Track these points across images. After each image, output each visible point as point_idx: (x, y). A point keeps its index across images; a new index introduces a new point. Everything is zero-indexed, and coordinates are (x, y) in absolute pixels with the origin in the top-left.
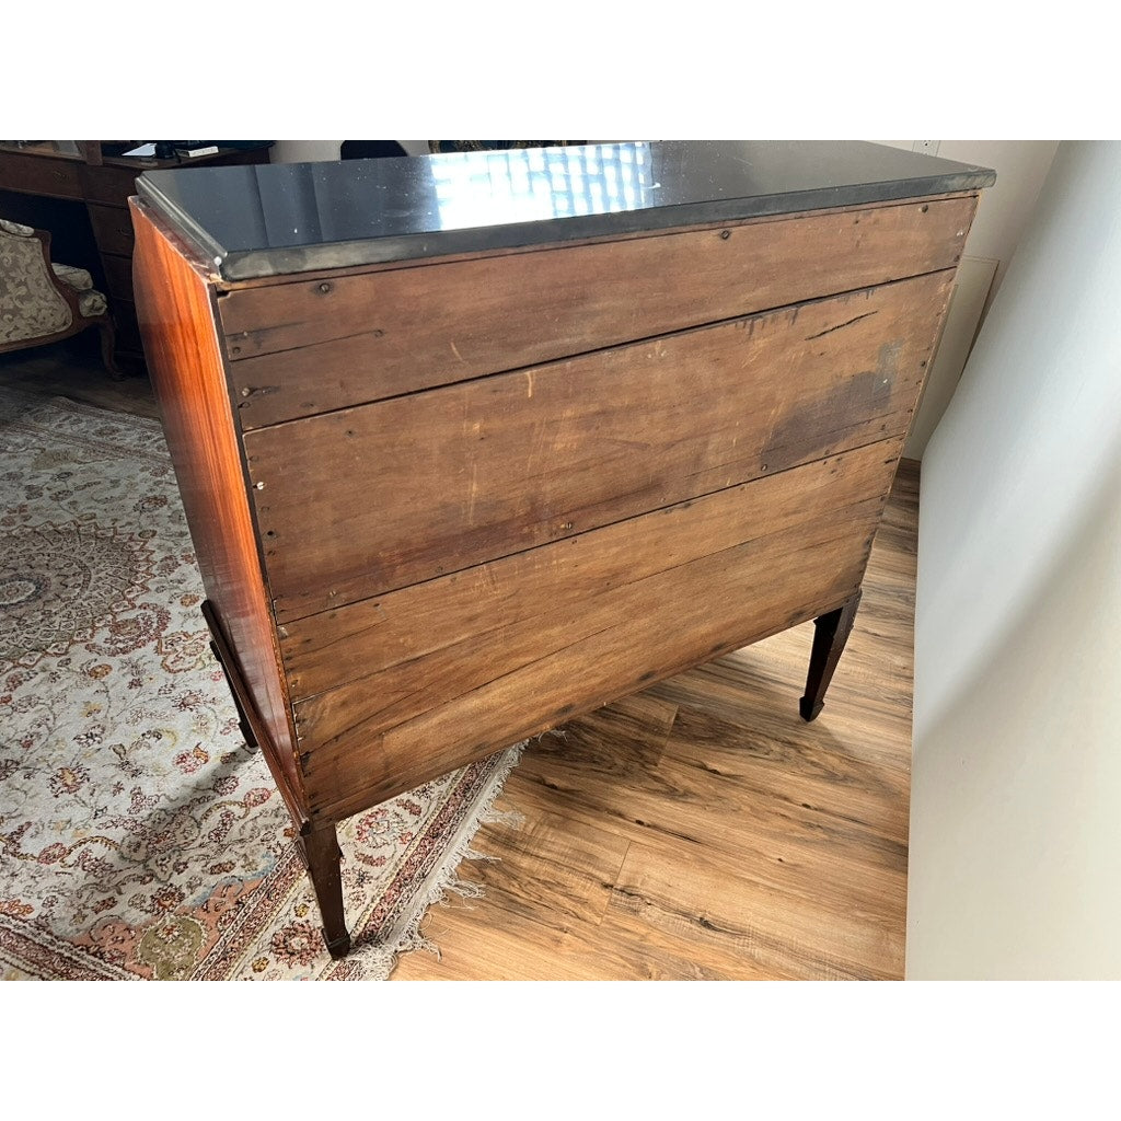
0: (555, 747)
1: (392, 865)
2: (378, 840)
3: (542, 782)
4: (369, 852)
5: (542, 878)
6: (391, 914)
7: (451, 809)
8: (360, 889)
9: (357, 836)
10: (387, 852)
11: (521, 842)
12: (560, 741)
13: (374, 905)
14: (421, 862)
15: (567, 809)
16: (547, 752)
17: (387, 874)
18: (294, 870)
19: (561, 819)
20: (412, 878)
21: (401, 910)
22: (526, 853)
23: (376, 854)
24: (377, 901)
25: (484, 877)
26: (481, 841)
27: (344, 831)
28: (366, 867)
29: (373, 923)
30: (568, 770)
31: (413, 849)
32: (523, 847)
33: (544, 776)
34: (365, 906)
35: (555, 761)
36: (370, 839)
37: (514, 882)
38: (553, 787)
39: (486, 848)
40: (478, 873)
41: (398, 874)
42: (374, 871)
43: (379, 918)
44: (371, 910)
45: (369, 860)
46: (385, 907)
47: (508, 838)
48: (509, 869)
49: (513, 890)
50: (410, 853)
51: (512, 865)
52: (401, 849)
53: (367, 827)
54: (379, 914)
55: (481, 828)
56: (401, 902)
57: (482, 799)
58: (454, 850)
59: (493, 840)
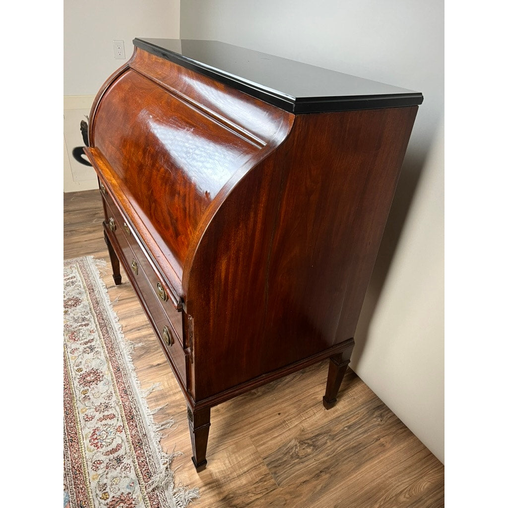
0: (144, 351)
1: (126, 444)
2: (108, 441)
3: (152, 366)
4: (110, 448)
6: (148, 459)
7: (127, 404)
8: (123, 464)
9: (96, 448)
10: (118, 441)
11: (168, 392)
12: (143, 348)
13: (137, 463)
14: (137, 431)
16: (143, 355)
17: (128, 449)
18: (81, 486)
20: (140, 440)
21: (150, 454)
23: (114, 445)
24: (136, 461)
25: (169, 414)
26: (153, 404)
27: (87, 452)
28: (116, 455)
29: (144, 469)
30: (157, 355)
31: (128, 430)
33: (151, 364)
34: (133, 467)
35: (149, 356)
36: (103, 443)
38: (158, 365)
39: (156, 405)
41: (133, 444)
42: (121, 452)
43: (144, 465)
44: (138, 466)
45: (114, 451)
46: (142, 459)
47: (162, 395)
48: (173, 404)
50: (129, 433)
51: (174, 402)
52: (123, 435)
53: (96, 441)
54: (143, 464)
55: (148, 400)
56: (146, 451)
57: (135, 390)
58: (146, 416)
59: (157, 400)
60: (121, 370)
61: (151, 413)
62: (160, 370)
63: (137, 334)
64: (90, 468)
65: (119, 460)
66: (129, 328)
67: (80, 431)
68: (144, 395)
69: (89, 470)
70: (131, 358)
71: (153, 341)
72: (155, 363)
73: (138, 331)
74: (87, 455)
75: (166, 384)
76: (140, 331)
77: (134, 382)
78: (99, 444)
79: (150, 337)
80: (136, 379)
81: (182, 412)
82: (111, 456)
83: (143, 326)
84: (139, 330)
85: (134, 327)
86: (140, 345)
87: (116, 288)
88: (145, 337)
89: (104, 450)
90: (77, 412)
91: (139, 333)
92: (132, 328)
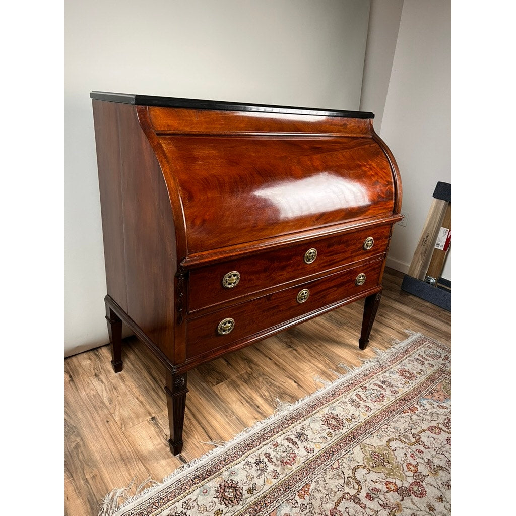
0: (284, 396)
1: (372, 382)
2: (376, 391)
3: (299, 385)
5: (317, 360)
7: (343, 390)
9: (385, 396)
10: (372, 386)
11: (319, 371)
12: (281, 397)
13: (380, 373)
15: (295, 373)
16: (289, 395)
17: (374, 380)
18: (411, 395)
19: (299, 372)
20: (365, 375)
21: (370, 368)
22: (319, 368)
23: (377, 388)
25: (337, 368)
26: (333, 377)
27: (391, 400)
30: (285, 385)
33: (297, 387)
34: (383, 375)
35: (288, 391)
36: (379, 394)
37: (327, 362)
38: (295, 382)
40: (340, 370)
41: (370, 378)
42: (379, 382)
43: (378, 369)
45: (381, 387)
46: (375, 371)
47: (323, 374)
48: (328, 367)
50: (364, 383)
51: (325, 367)
52: (367, 385)
53: (380, 398)
55: (332, 381)
59: (329, 376)
61: (342, 376)
62: (302, 381)
64: (398, 395)
65: (384, 382)
66: (258, 416)
67: (381, 410)
68: (330, 383)
69: (399, 395)
70: (297, 402)
71: (269, 392)
72: (295, 385)
73: (260, 407)
74: (393, 399)
75: (312, 374)
76: (259, 405)
78: (382, 396)
79: (265, 396)
80: (318, 392)
81: (330, 361)
82: (384, 387)
83: (251, 405)
84: (258, 407)
85: (254, 412)
86: (278, 400)
88: (266, 400)
89: (383, 392)
90: (369, 418)
91: (263, 405)
92: (257, 413)
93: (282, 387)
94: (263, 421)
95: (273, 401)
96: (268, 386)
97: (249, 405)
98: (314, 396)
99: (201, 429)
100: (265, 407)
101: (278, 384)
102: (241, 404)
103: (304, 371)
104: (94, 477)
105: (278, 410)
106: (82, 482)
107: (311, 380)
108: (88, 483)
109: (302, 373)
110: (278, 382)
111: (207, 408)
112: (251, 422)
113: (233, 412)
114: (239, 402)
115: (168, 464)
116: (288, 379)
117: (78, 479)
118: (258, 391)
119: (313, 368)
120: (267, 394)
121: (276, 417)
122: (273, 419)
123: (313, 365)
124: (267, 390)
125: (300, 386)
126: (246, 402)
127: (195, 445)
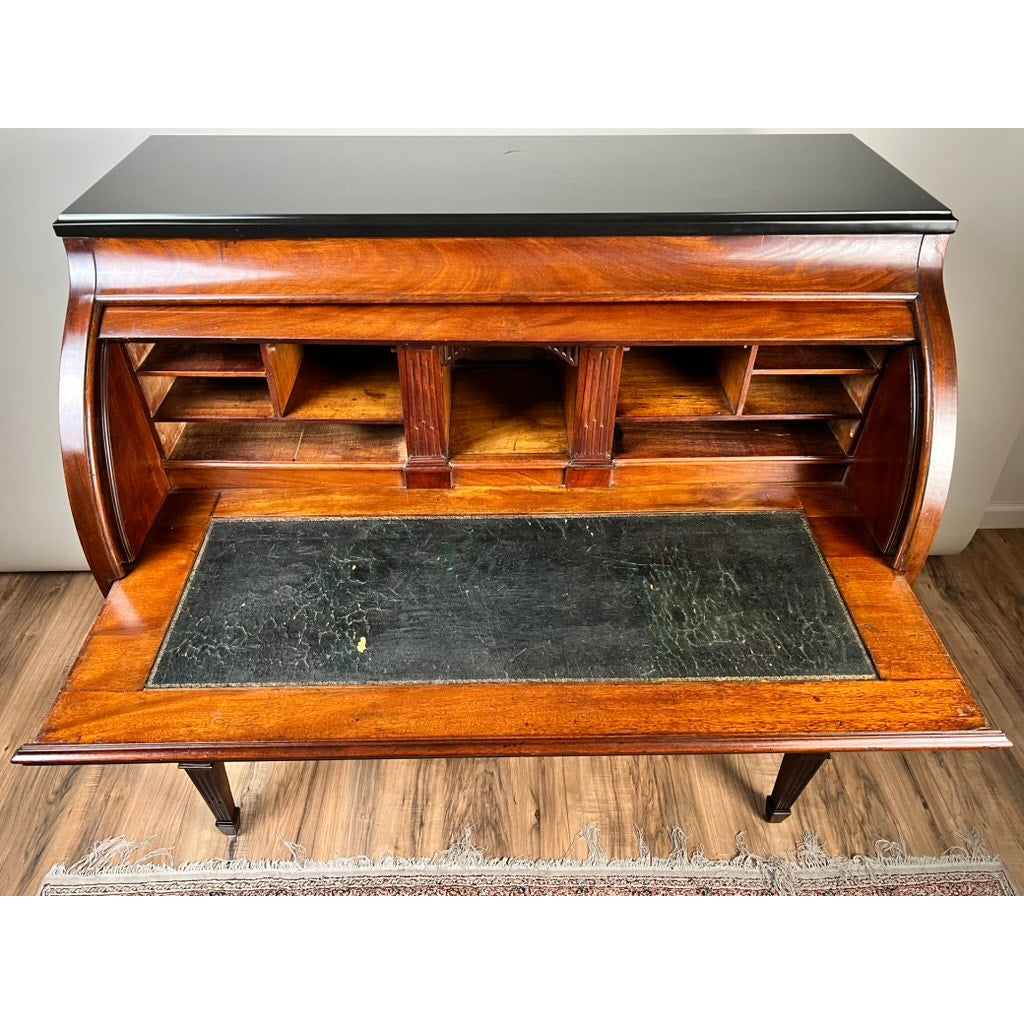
0: (489, 830)
3: (537, 827)
5: (633, 788)
6: (739, 887)
11: (610, 817)
12: (479, 831)
14: (680, 890)
15: (557, 793)
16: (498, 837)
19: (569, 795)
20: (699, 889)
21: (730, 881)
22: (618, 808)
25: (658, 832)
26: (628, 850)
30: (511, 809)
32: (613, 814)
33: (529, 827)
35: (506, 825)
37: (650, 806)
38: (538, 814)
39: (632, 844)
40: (660, 840)
47: (612, 829)
48: (640, 817)
49: (656, 805)
51: (635, 816)
55: (616, 857)
56: (725, 885)
57: (583, 871)
58: (648, 868)
59: (622, 841)
60: (523, 885)
61: (648, 858)
62: (553, 818)
63: (433, 831)
66: (405, 843)
68: (605, 857)
70: (497, 860)
71: (468, 806)
72: (531, 818)
73: (426, 828)
75: (590, 816)
76: (427, 823)
77: (562, 868)
79: (455, 809)
80: (558, 863)
81: (660, 808)
83: (414, 814)
84: (422, 824)
85: (407, 831)
86: (468, 832)
87: (241, 839)
88: (448, 819)
91: (433, 827)
92: (408, 836)
93: (503, 810)
94: (402, 860)
95: (459, 830)
96: (479, 793)
97: (410, 812)
98: (542, 867)
99: (301, 811)
100: (433, 834)
101: (500, 798)
102: (400, 802)
103: (580, 800)
104: (118, 799)
105: (447, 856)
106: (102, 798)
107: (574, 827)
108: (106, 804)
109: (569, 802)
110: (505, 793)
111: (343, 776)
112: (382, 849)
113: (374, 809)
114: (401, 796)
115: (210, 842)
116: (530, 798)
117: (101, 791)
118: (452, 791)
119: (606, 801)
120: (462, 806)
121: (432, 868)
122: (422, 867)
123: (611, 795)
124: (469, 800)
125: (539, 829)
126: (411, 802)
127: (268, 833)
